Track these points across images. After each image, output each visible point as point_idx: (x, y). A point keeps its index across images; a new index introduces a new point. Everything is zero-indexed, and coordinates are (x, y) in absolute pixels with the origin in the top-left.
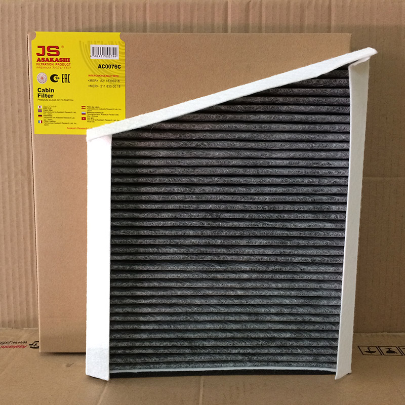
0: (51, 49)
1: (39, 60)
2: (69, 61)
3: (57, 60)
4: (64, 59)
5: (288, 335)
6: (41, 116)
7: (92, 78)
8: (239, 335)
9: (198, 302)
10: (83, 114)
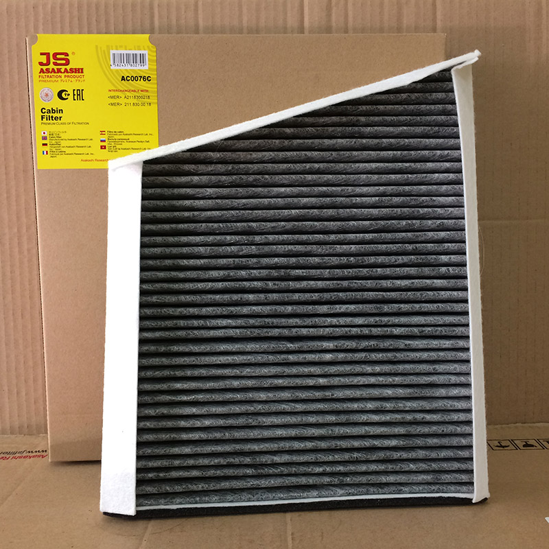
0: (58, 56)
1: (42, 71)
2: (82, 72)
3: (66, 70)
4: (75, 69)
5: (394, 443)
6: (46, 145)
7: (113, 94)
8: (323, 445)
9: (263, 396)
10: (102, 141)
